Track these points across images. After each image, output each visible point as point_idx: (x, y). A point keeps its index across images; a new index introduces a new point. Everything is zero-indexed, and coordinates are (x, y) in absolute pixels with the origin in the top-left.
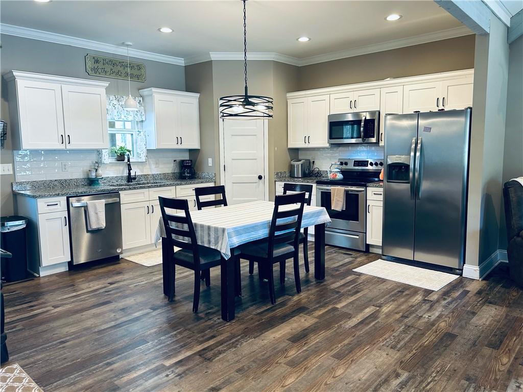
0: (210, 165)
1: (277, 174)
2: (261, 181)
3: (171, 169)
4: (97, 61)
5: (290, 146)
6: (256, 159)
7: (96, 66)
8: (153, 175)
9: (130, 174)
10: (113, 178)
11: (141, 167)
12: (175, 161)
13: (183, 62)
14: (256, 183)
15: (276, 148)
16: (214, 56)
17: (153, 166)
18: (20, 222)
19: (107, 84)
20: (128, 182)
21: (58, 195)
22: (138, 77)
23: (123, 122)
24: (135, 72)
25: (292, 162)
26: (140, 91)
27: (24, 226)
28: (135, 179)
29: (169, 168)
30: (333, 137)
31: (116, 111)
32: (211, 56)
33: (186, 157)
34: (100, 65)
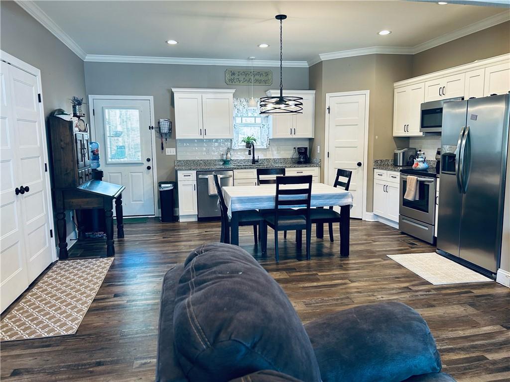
0: (319, 152)
1: (376, 162)
2: (360, 168)
3: (291, 155)
4: (233, 74)
5: (395, 135)
6: (356, 147)
7: (232, 78)
8: (274, 159)
9: (254, 157)
10: (241, 160)
11: (265, 153)
12: (294, 148)
13: (307, 64)
14: (356, 169)
15: (377, 137)
16: (324, 57)
17: (275, 152)
18: (169, 185)
19: (234, 91)
20: (253, 164)
21: (190, 169)
22: (265, 82)
23: (254, 118)
24: (263, 78)
25: (395, 151)
26: (267, 92)
27: (172, 188)
28: (257, 161)
29: (289, 153)
30: (425, 125)
31: (245, 110)
32: (321, 57)
33: (306, 145)
34: (236, 77)
